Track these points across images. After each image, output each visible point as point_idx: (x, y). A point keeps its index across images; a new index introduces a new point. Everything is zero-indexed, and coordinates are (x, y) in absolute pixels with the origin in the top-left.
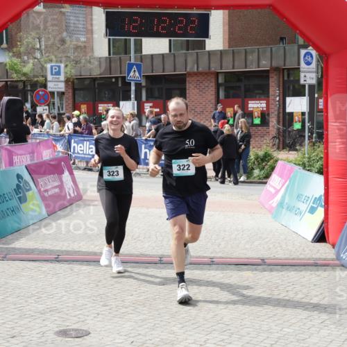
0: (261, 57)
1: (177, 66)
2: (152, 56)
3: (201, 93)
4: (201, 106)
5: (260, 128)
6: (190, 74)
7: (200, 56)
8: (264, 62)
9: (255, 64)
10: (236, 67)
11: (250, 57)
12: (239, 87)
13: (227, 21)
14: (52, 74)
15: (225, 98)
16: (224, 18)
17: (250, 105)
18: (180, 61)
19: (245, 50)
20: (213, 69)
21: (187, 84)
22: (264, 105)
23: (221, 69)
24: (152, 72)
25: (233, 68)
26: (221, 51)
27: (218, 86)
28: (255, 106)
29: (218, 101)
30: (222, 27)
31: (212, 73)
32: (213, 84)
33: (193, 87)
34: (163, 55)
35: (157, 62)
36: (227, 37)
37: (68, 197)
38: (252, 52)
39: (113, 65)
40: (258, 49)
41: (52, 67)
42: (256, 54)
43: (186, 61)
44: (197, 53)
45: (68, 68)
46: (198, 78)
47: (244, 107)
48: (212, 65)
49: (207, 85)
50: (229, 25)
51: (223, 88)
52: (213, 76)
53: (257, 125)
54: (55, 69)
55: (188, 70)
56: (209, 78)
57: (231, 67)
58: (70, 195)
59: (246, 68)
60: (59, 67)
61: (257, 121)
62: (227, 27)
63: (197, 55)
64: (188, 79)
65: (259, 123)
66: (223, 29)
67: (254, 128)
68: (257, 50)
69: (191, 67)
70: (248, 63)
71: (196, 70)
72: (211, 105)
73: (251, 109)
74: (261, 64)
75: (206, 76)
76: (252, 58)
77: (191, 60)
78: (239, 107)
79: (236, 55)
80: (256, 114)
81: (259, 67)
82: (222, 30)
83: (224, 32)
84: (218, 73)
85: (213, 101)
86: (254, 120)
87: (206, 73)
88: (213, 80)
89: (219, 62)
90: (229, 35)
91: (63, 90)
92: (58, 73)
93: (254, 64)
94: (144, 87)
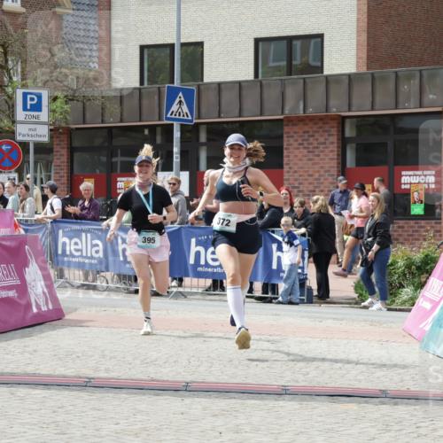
0: (427, 87)
1: (267, 105)
2: (219, 84)
3: (311, 156)
4: (311, 179)
5: (423, 223)
6: (291, 121)
7: (309, 86)
8: (431, 96)
9: (414, 100)
10: (377, 107)
11: (404, 88)
12: (384, 145)
13: (365, 25)
14: (25, 109)
15: (357, 165)
16: (358, 20)
17: (404, 179)
18: (272, 95)
19: (396, 72)
20: (335, 110)
21: (285, 139)
22: (432, 179)
23: (350, 110)
24: (219, 117)
25: (373, 109)
26: (350, 76)
27: (343, 142)
28: (414, 180)
29: (343, 170)
30: (354, 36)
31: (333, 118)
32: (334, 139)
33: (296, 145)
34: (240, 83)
35: (229, 98)
36: (365, 56)
37: (35, 310)
38: (409, 77)
39: (145, 102)
40: (420, 71)
41: (25, 95)
42: (417, 81)
43: (283, 94)
44: (304, 79)
45: (58, 103)
46: (306, 128)
47: (392, 182)
48: (332, 102)
49: (322, 140)
50: (368, 33)
51: (354, 145)
52: (334, 124)
53: (417, 217)
54: (32, 99)
55: (287, 112)
56: (327, 127)
57: (369, 107)
58: (38, 306)
59: (396, 108)
60: (39, 97)
61: (417, 209)
62: (364, 36)
63: (305, 82)
64: (286, 129)
65: (422, 213)
66: (358, 41)
67: (412, 223)
68: (418, 74)
69: (293, 107)
70: (401, 99)
71: (302, 112)
72: (330, 179)
73: (407, 187)
74: (426, 101)
75: (320, 124)
76: (409, 88)
77: (292, 93)
78: (382, 181)
79: (377, 83)
80: (416, 195)
81: (421, 107)
82: (354, 42)
83: (358, 44)
84: (344, 118)
85: (334, 171)
86: (412, 207)
87: (321, 119)
88: (334, 131)
89: (345, 98)
90: (368, 51)
91: (46, 139)
92: (37, 107)
93: (412, 100)
94: (203, 144)
